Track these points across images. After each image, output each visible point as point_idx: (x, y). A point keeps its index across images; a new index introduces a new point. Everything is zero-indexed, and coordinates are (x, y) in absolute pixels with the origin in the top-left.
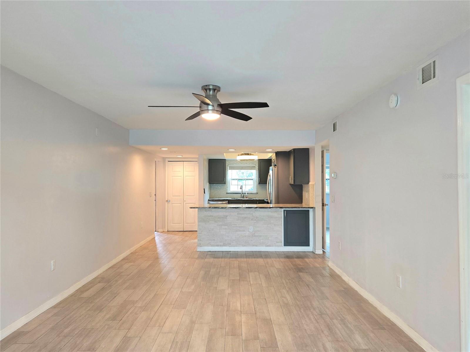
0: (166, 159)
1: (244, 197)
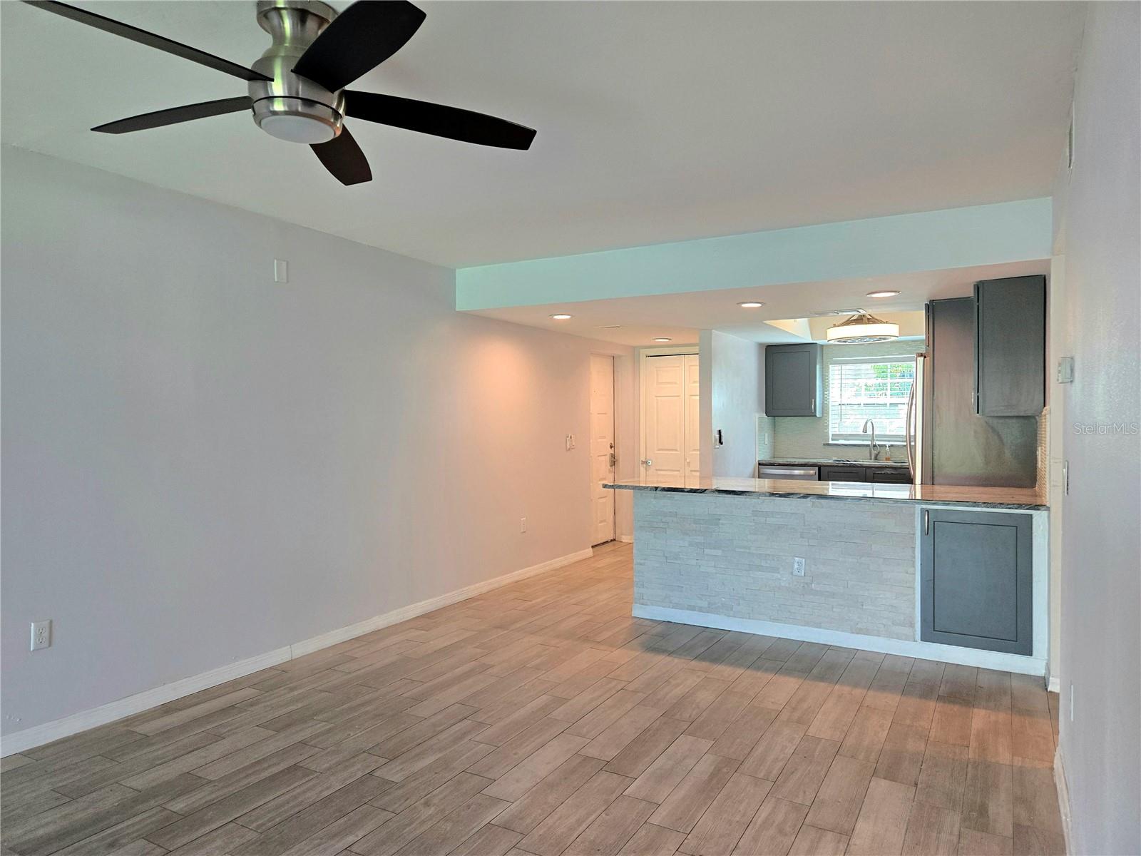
0: (642, 351)
1: (881, 457)
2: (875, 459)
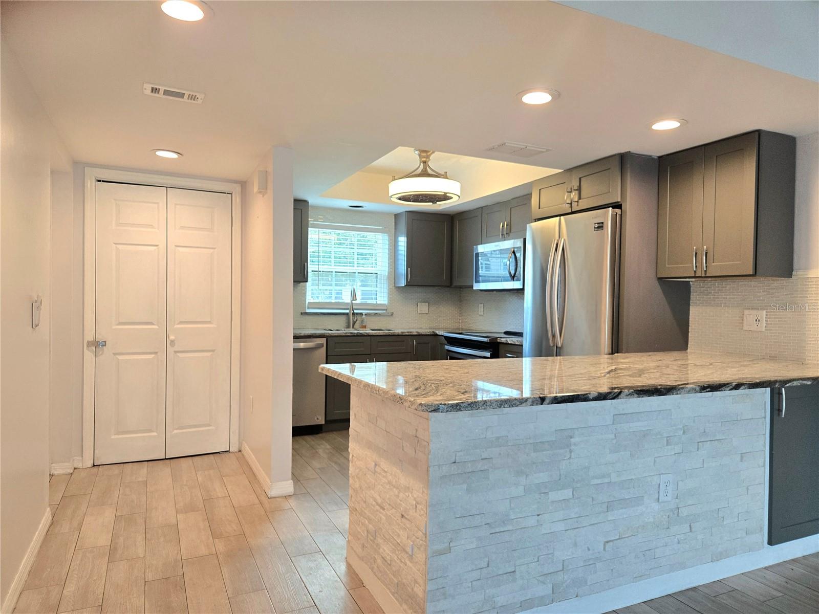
0: (88, 170)
1: (357, 325)
2: (353, 327)
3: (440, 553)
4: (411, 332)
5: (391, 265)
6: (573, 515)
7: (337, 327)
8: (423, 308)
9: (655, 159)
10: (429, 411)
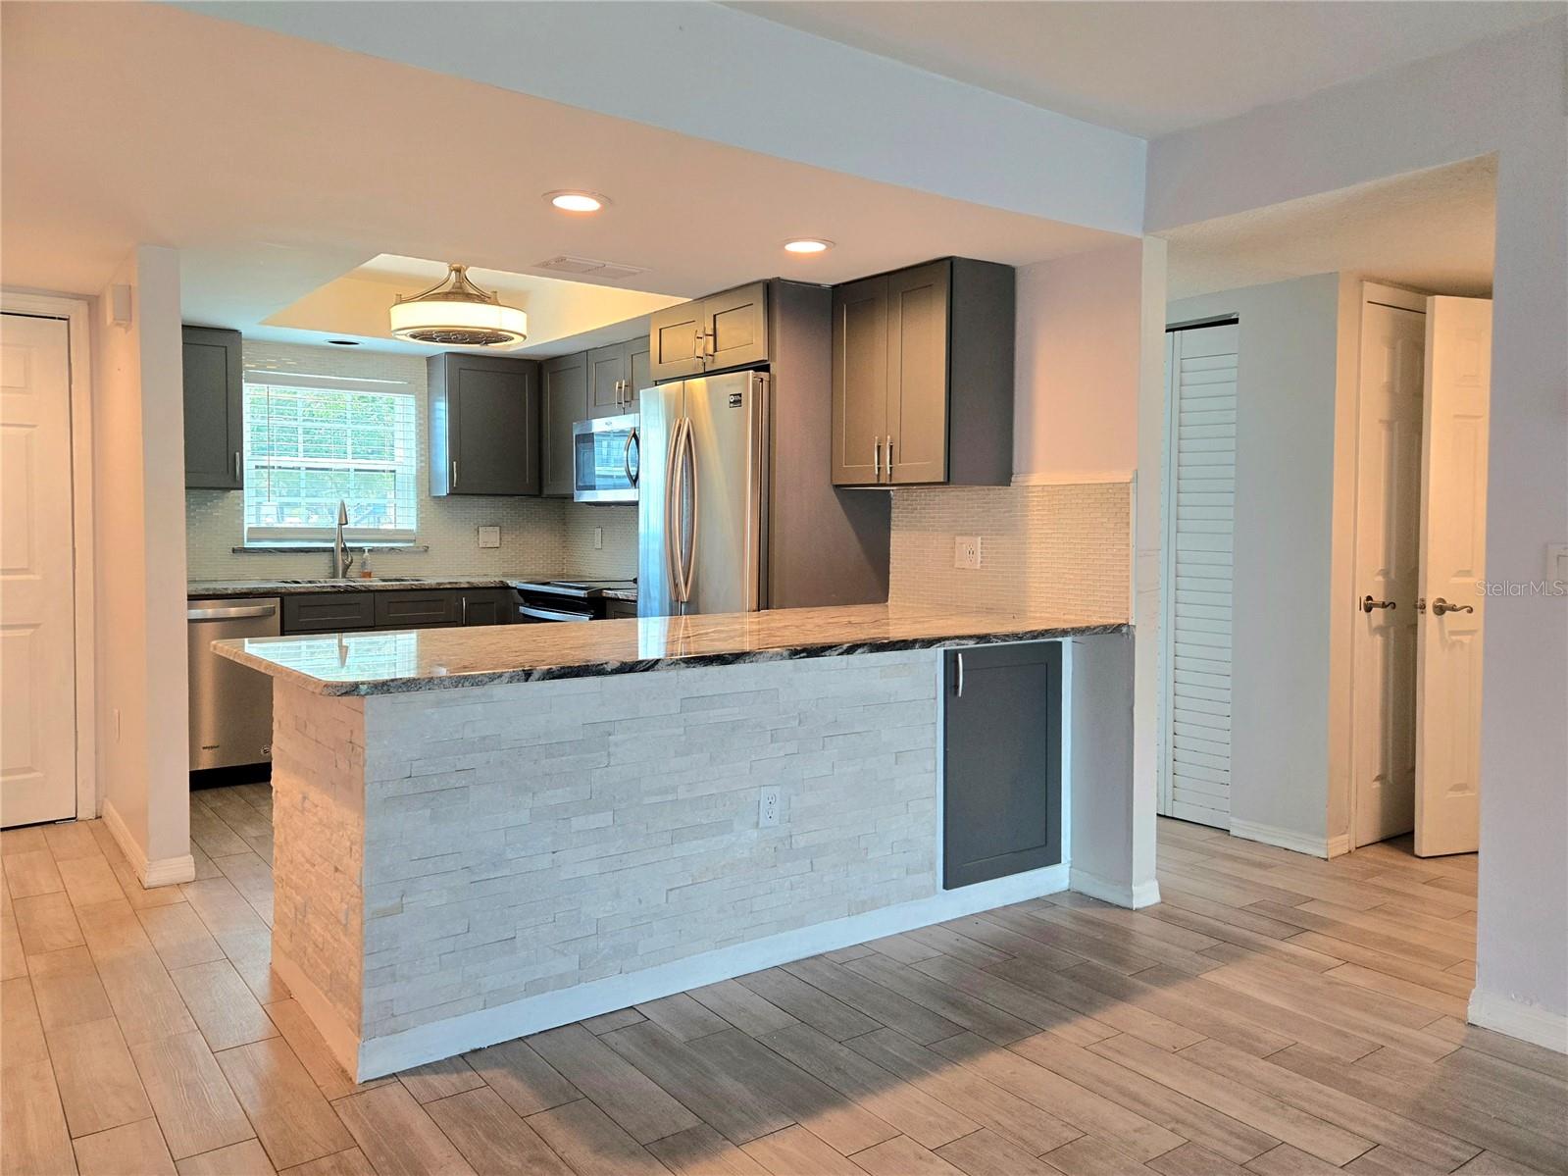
1: (353, 571)
2: (344, 576)
3: (386, 914)
4: (456, 583)
5: (421, 455)
6: (612, 852)
7: (312, 575)
8: (491, 537)
9: (825, 290)
10: (338, 694)
